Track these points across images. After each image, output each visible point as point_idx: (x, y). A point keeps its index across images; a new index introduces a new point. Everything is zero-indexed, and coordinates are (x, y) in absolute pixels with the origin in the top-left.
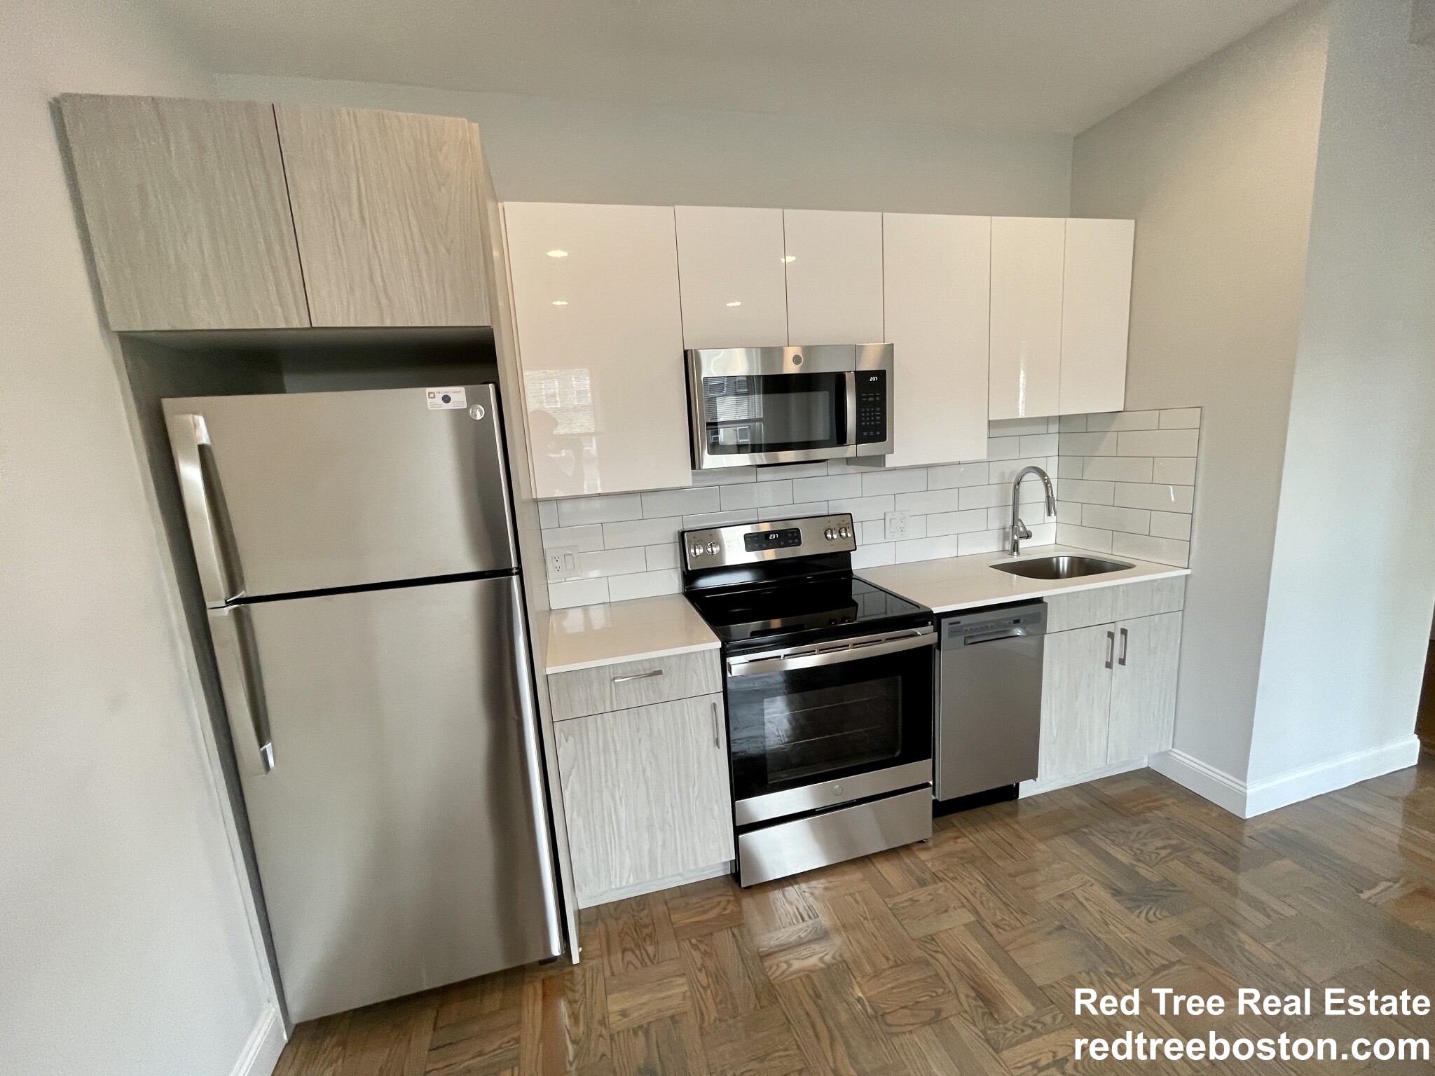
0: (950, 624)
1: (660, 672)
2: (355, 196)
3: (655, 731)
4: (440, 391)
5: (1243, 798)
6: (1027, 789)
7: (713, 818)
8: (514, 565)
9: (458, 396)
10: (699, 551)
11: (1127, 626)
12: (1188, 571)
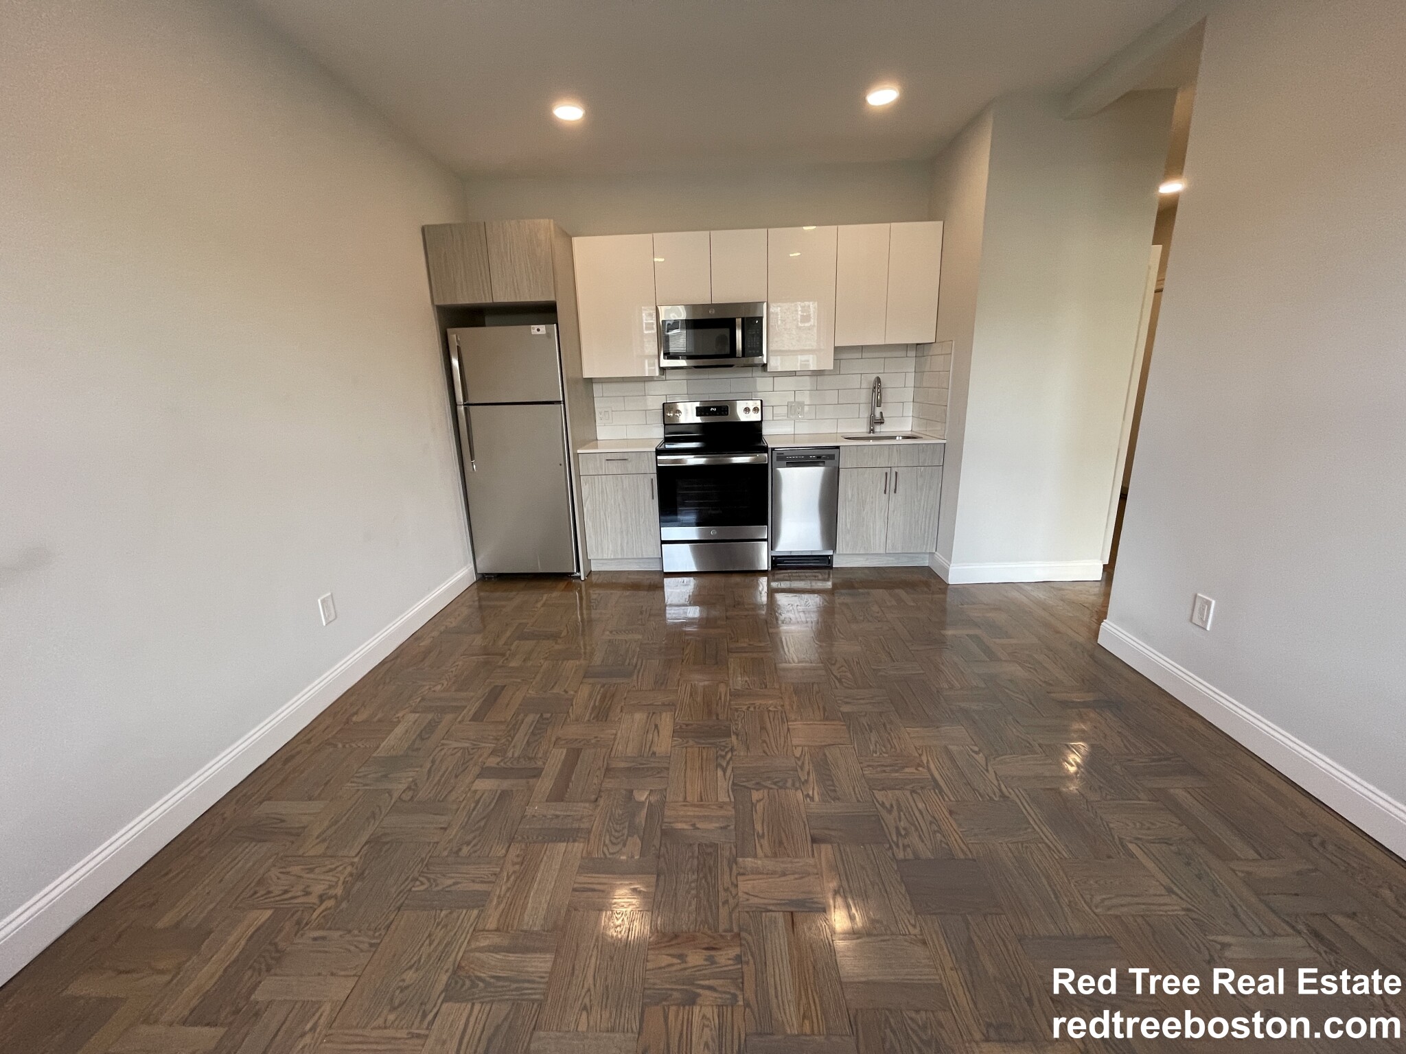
0: (778, 454)
1: (626, 460)
2: (509, 253)
3: (625, 487)
4: (536, 327)
5: (948, 571)
6: (838, 562)
7: (651, 534)
8: (561, 400)
9: (543, 328)
10: (672, 415)
11: (900, 471)
12: (944, 441)
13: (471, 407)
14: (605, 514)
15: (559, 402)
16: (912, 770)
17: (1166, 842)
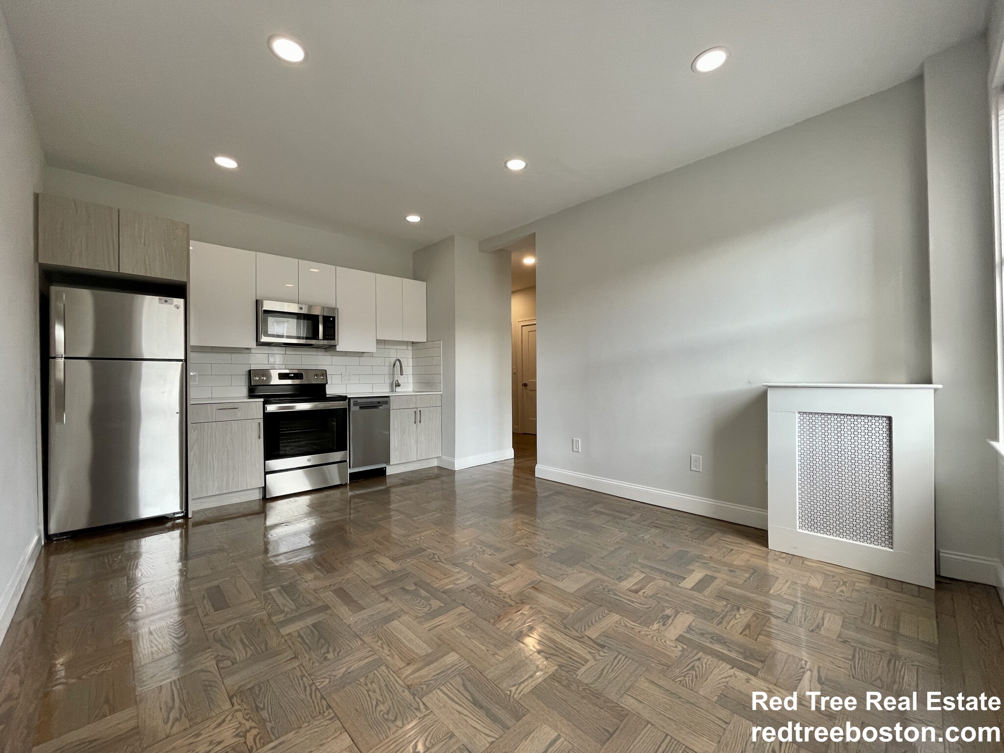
0: (355, 401)
1: (237, 408)
3: (233, 431)
4: (164, 298)
5: (454, 463)
6: (390, 471)
7: (256, 468)
8: (184, 358)
9: (171, 301)
10: (258, 378)
11: (421, 409)
12: (441, 393)
14: (212, 455)
15: (182, 360)
16: (519, 532)
17: (608, 521)
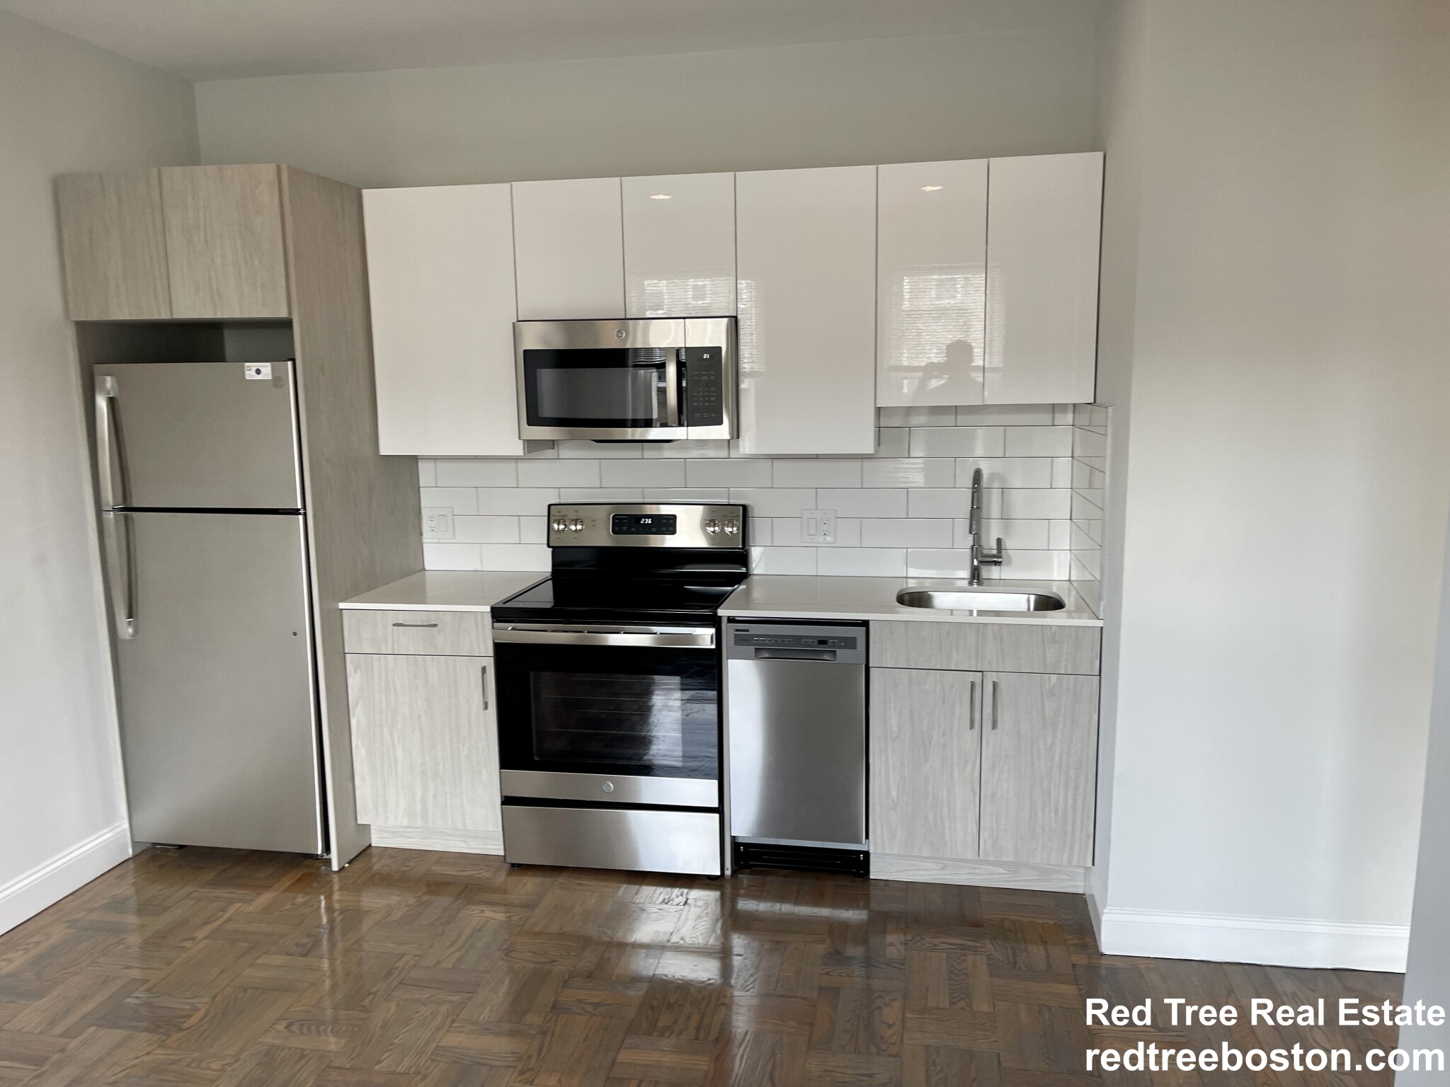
0: (737, 630)
1: (436, 625)
3: (430, 681)
4: (255, 365)
8: (299, 506)
9: (266, 369)
10: (562, 527)
11: (1004, 680)
12: (1100, 623)
13: (135, 514)
14: (392, 736)
15: (295, 512)
